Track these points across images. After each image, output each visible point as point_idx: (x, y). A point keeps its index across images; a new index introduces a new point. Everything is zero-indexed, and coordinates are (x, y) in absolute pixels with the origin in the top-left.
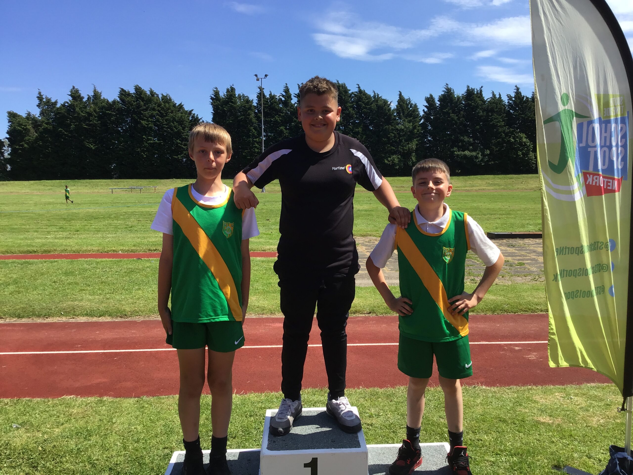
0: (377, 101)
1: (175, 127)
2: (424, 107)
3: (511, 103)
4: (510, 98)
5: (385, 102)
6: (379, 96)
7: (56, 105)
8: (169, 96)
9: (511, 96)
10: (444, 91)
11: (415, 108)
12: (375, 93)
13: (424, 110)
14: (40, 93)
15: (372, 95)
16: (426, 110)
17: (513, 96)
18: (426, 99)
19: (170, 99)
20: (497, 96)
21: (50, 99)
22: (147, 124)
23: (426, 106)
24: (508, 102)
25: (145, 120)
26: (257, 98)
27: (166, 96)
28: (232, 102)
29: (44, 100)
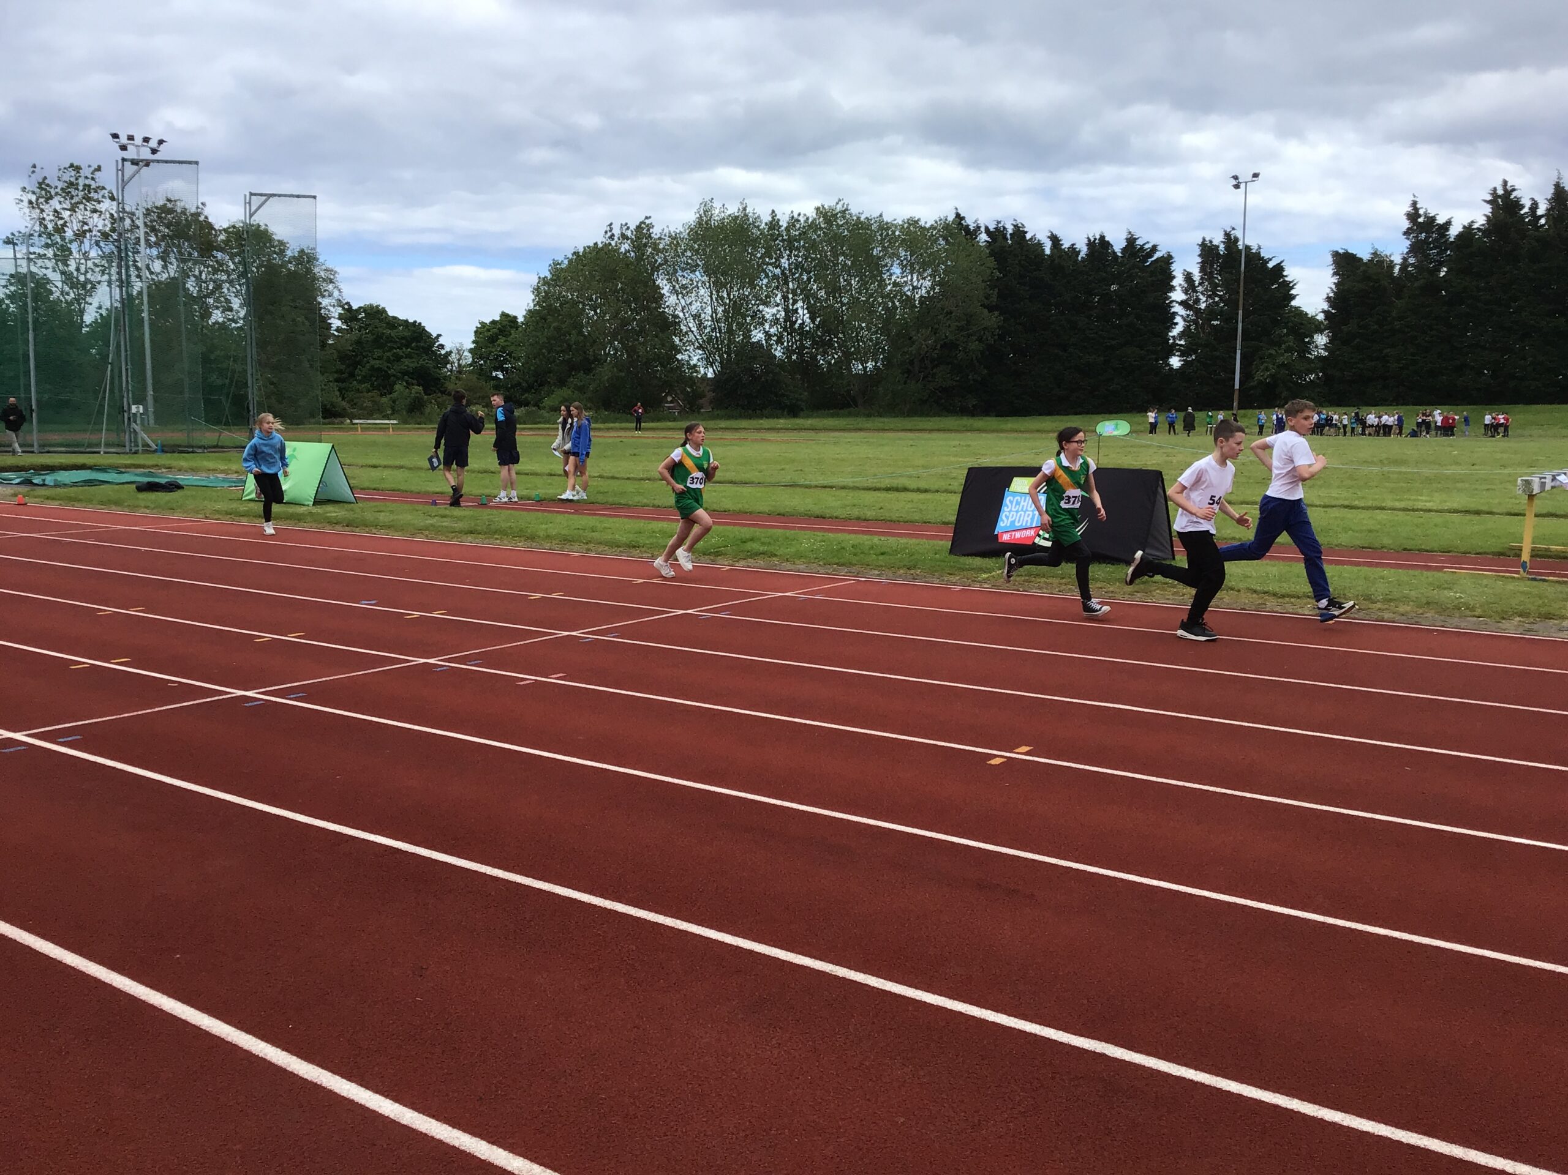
7: (1447, 230)
14: (1414, 204)
21: (1434, 217)
29: (1421, 220)
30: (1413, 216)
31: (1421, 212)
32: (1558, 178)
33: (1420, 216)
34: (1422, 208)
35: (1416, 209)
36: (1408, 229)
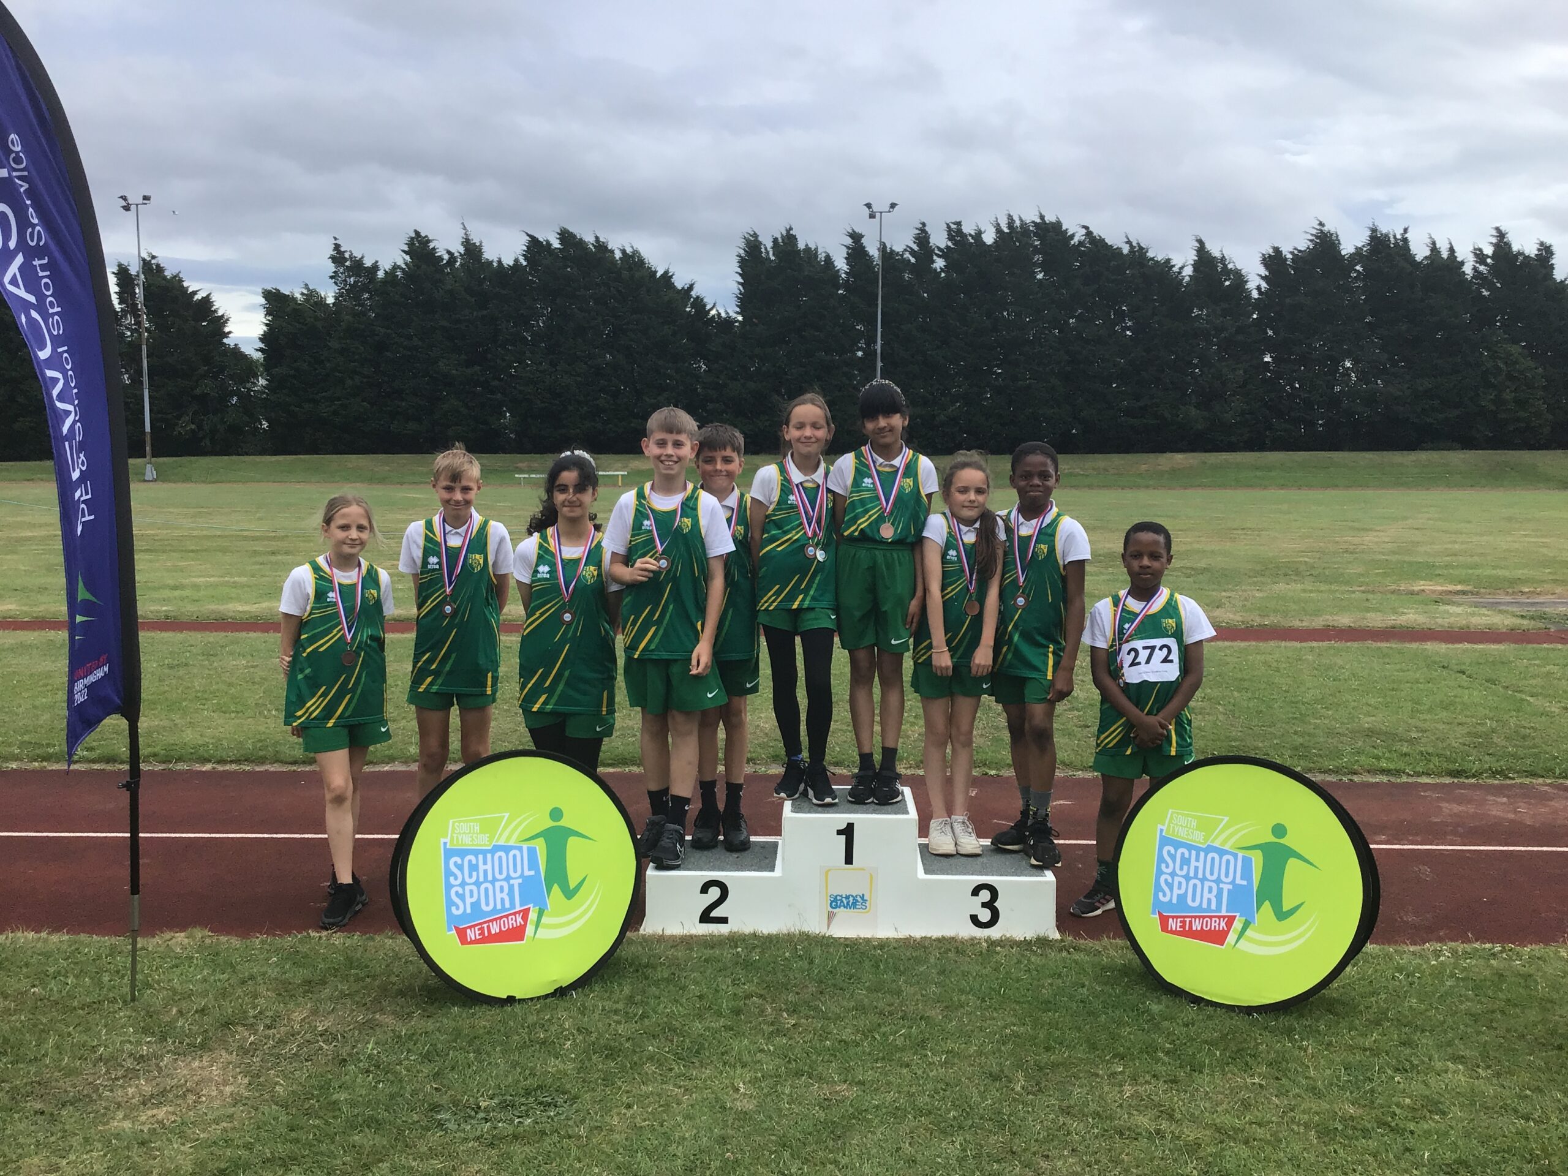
2: (1258, 278)
4: (1480, 256)
5: (1168, 266)
6: (1145, 252)
7: (376, 272)
11: (1239, 279)
13: (1259, 288)
14: (337, 246)
15: (1125, 248)
16: (1265, 286)
17: (1490, 253)
18: (1264, 259)
19: (642, 262)
21: (361, 259)
23: (1264, 278)
24: (1475, 269)
27: (632, 254)
29: (348, 263)
30: (338, 257)
31: (347, 255)
32: (466, 234)
33: (346, 260)
34: (346, 251)
35: (341, 253)
36: (335, 272)
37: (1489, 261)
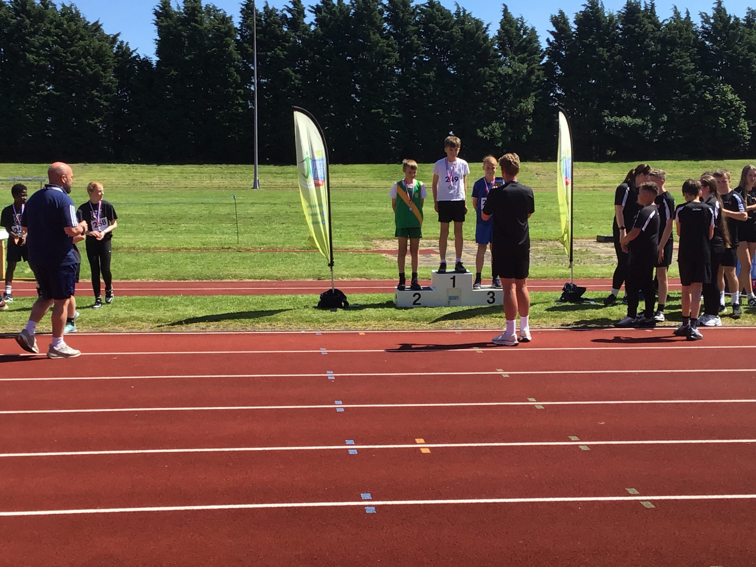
0: (463, 22)
1: (89, 65)
2: (548, 33)
3: (707, 29)
4: (705, 19)
5: (478, 24)
6: (467, 13)
8: (75, 8)
9: (708, 15)
10: (584, 5)
11: (533, 35)
12: (458, 8)
13: (548, 40)
15: (453, 10)
16: (552, 39)
17: (712, 16)
18: (552, 18)
19: (78, 14)
20: (683, 16)
22: (36, 61)
23: (552, 33)
24: (703, 27)
25: (32, 53)
26: (240, 15)
27: (70, 8)
28: (196, 22)
37: (712, 21)
